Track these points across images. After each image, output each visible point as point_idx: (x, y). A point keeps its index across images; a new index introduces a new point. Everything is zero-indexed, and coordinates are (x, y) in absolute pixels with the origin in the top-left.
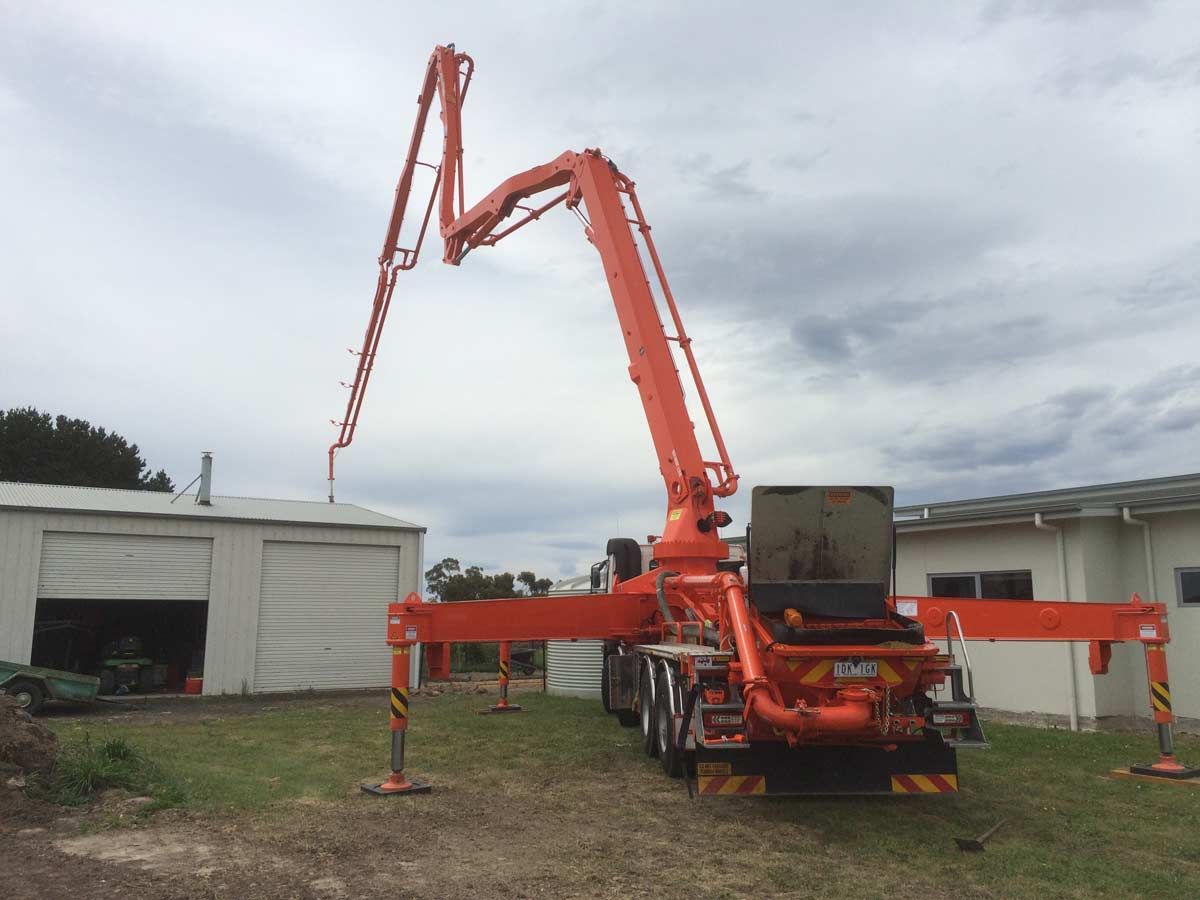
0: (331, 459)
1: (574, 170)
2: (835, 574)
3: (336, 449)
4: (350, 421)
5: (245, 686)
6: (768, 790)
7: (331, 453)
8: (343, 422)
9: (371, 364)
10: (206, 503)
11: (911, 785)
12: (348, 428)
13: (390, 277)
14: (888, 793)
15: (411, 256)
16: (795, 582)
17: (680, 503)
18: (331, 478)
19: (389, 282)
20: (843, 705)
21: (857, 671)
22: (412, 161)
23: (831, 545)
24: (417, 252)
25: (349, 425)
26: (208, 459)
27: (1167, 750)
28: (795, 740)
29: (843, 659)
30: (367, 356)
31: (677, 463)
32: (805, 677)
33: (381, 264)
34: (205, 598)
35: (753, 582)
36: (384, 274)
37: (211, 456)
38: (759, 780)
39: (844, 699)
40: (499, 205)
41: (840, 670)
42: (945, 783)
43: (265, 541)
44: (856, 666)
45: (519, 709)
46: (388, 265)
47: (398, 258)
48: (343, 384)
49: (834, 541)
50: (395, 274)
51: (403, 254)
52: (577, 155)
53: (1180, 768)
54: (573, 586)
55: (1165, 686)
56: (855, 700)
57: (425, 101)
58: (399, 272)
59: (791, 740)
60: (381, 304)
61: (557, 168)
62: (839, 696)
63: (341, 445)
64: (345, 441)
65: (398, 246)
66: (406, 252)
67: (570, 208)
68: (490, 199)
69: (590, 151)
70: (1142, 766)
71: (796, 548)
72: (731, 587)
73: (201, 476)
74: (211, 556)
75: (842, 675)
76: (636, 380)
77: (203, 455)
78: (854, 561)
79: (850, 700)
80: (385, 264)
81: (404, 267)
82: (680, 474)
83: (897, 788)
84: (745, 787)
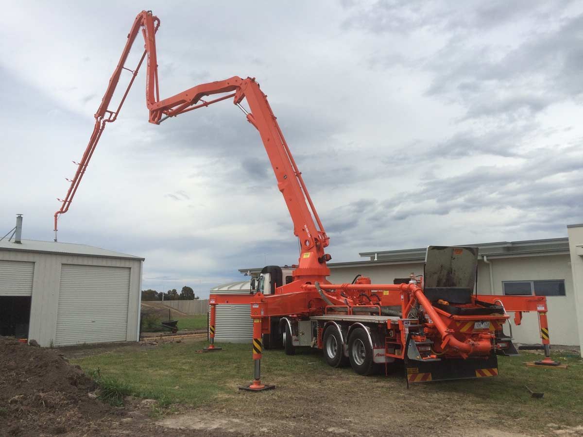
0: (56, 220)
1: (241, 86)
2: (454, 285)
3: (59, 215)
4: (69, 200)
5: (52, 343)
6: (433, 378)
7: (56, 216)
8: (64, 200)
9: (84, 170)
10: (18, 242)
11: (483, 374)
12: (67, 203)
13: (101, 125)
14: (475, 377)
15: (114, 115)
16: (439, 288)
17: (309, 249)
18: (56, 230)
19: (101, 128)
20: (482, 341)
21: (483, 326)
22: (121, 66)
23: (453, 272)
24: (117, 114)
25: (68, 201)
26: (20, 218)
27: (548, 355)
28: (467, 356)
29: (478, 321)
30: (83, 166)
31: (307, 231)
32: (462, 329)
33: (97, 118)
34: (28, 295)
35: (426, 288)
36: (98, 123)
37: (22, 216)
38: (429, 374)
39: (481, 338)
40: (192, 97)
41: (478, 326)
42: (493, 371)
43: (63, 264)
44: (482, 324)
45: (221, 349)
46: (101, 119)
47: (107, 116)
48: (67, 179)
49: (455, 271)
50: (104, 124)
51: (109, 114)
52: (242, 79)
53: (553, 362)
54: (229, 288)
55: (547, 329)
56: (487, 338)
57: (132, 37)
58: (106, 123)
59: (465, 356)
60: (95, 139)
61: (228, 84)
62: (480, 337)
63: (62, 212)
64: (64, 210)
65: (108, 110)
66: (111, 113)
67: (236, 104)
68: (186, 93)
69: (250, 78)
70: (538, 362)
71: (441, 273)
72: (418, 290)
73: (16, 227)
74: (33, 272)
75: (477, 328)
76: (282, 191)
77: (17, 216)
78: (461, 279)
79: (485, 338)
80: (99, 118)
81: (109, 121)
82: (310, 236)
83: (478, 375)
84: (424, 378)
